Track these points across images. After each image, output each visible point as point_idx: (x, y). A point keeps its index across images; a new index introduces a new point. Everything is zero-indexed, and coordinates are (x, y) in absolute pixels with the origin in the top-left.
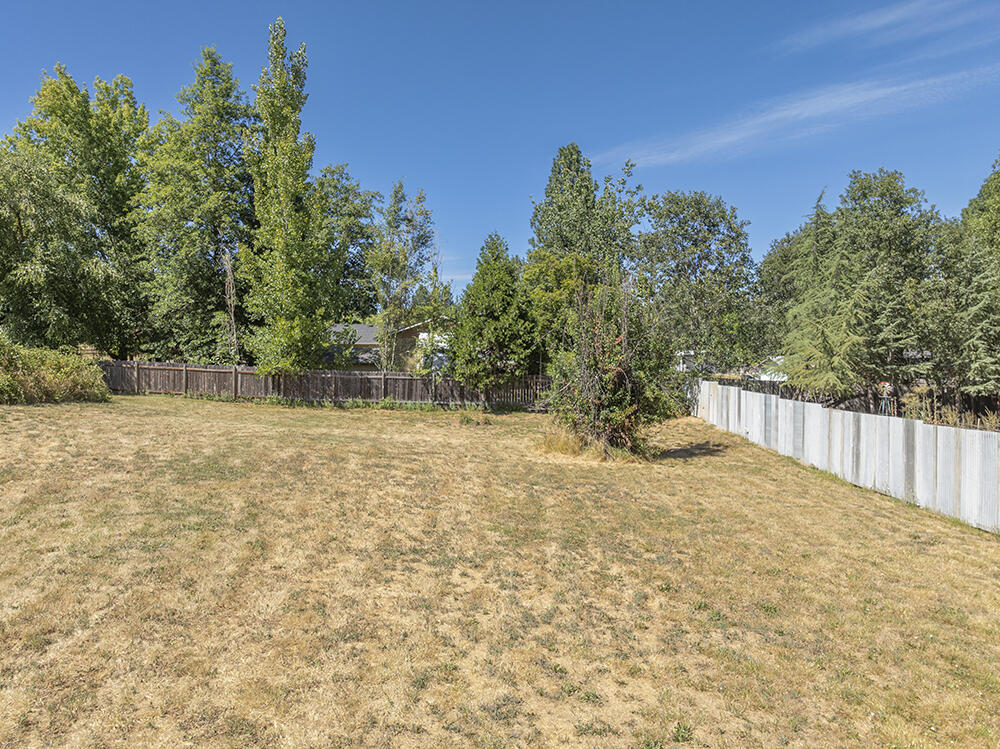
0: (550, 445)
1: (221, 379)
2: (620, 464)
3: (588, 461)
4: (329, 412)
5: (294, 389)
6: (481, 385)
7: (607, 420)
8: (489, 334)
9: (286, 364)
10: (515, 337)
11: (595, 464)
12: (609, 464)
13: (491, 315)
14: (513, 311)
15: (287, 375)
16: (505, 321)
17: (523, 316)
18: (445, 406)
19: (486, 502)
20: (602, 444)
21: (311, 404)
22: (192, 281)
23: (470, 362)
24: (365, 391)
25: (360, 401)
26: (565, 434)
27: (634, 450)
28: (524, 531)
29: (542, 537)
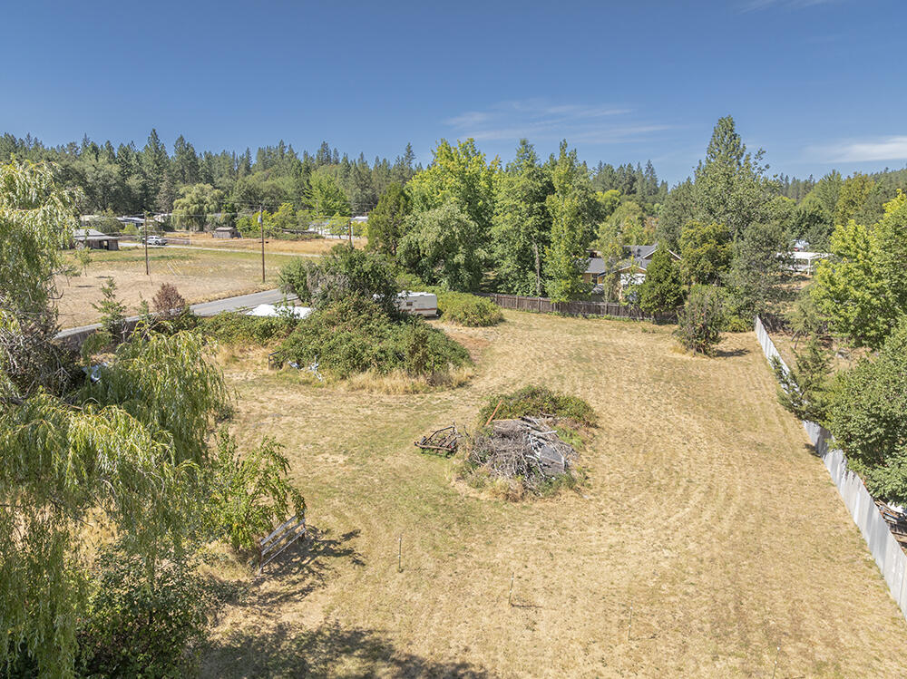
0: (675, 350)
1: (533, 303)
2: (701, 359)
3: (687, 357)
4: (580, 321)
5: (565, 309)
6: (652, 313)
7: (696, 343)
8: (657, 290)
9: (563, 299)
10: (670, 291)
11: (689, 358)
12: (695, 359)
13: (659, 281)
14: (670, 280)
15: (563, 303)
16: (665, 284)
17: (674, 281)
18: (634, 319)
19: (649, 371)
20: (694, 350)
21: (573, 316)
22: (519, 259)
23: (647, 302)
24: (598, 311)
25: (595, 315)
26: (680, 346)
27: (705, 353)
28: (657, 379)
29: (661, 380)
